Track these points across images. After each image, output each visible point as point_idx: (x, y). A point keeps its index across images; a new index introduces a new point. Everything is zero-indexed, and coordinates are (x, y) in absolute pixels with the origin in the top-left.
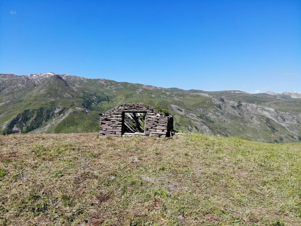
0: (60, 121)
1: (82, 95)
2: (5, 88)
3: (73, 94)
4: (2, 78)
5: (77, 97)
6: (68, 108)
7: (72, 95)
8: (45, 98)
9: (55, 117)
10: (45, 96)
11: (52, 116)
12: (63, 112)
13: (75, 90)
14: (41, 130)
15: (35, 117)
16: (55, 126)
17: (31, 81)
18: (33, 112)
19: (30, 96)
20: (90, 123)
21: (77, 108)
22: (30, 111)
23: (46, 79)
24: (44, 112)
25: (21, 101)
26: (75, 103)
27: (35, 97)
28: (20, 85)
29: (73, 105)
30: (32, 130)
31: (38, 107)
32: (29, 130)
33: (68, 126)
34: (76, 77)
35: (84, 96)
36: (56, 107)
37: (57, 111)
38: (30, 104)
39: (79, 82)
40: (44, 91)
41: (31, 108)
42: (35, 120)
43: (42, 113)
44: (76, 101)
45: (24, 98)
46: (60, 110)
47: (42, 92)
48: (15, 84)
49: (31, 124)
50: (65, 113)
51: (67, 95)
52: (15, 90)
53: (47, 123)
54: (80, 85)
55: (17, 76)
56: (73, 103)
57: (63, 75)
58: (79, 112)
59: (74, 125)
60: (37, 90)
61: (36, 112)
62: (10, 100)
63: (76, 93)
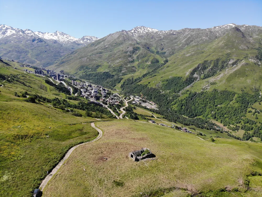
0: (232, 71)
1: (257, 46)
2: (192, 41)
3: (249, 46)
4: (191, 32)
5: (252, 48)
6: (242, 59)
7: (247, 46)
8: (223, 50)
9: (228, 67)
10: (222, 48)
11: (226, 67)
12: (236, 64)
13: (251, 41)
14: (215, 78)
15: (212, 67)
16: (227, 76)
17: (214, 34)
18: (211, 63)
19: (210, 48)
20: (260, 75)
21: (250, 60)
22: (208, 61)
23: (227, 30)
24: (220, 63)
25: (203, 52)
26: (249, 55)
27: (215, 49)
28: (204, 37)
29: (247, 57)
30: (207, 78)
31: (215, 58)
32: (206, 78)
33: (238, 77)
34: (254, 27)
35: (259, 47)
36: (231, 58)
37: (231, 62)
38: (209, 55)
39: (257, 32)
40: (222, 43)
41: (209, 59)
42: (211, 70)
43: (218, 64)
44: (251, 53)
45: (206, 49)
46: (233, 61)
47: (221, 44)
48: (200, 37)
49: (208, 72)
50: (238, 64)
51: (242, 46)
52: (200, 42)
53: (221, 72)
54: (258, 35)
55: (202, 30)
56: (247, 54)
57: (243, 26)
58: (252, 64)
59: (244, 76)
60: (216, 43)
61: (213, 62)
62: (195, 51)
63: (252, 45)
